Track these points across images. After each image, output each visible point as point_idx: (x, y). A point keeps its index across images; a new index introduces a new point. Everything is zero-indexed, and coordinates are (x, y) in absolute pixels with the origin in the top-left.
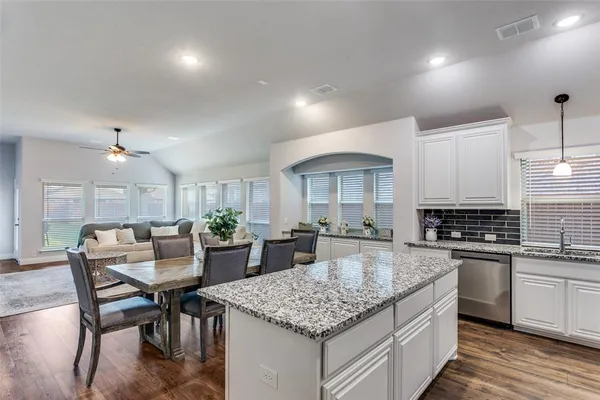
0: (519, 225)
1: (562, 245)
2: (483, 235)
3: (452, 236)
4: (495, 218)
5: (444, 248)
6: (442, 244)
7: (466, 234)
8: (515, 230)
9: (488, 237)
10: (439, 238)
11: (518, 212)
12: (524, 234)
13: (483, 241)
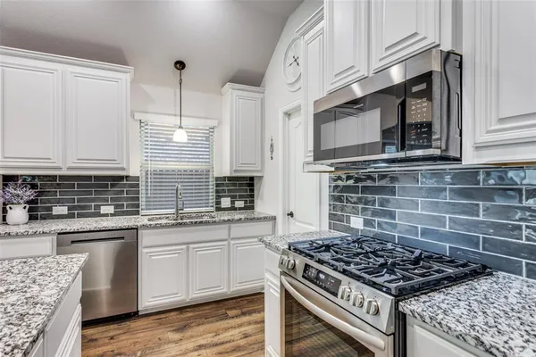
0: (138, 193)
1: (177, 210)
2: (98, 207)
3: (54, 213)
4: (113, 186)
5: (44, 233)
6: (38, 226)
7: (74, 208)
8: (133, 199)
9: (104, 210)
10: (32, 218)
11: (137, 178)
12: (142, 202)
13: (99, 215)
